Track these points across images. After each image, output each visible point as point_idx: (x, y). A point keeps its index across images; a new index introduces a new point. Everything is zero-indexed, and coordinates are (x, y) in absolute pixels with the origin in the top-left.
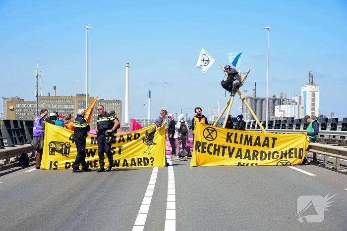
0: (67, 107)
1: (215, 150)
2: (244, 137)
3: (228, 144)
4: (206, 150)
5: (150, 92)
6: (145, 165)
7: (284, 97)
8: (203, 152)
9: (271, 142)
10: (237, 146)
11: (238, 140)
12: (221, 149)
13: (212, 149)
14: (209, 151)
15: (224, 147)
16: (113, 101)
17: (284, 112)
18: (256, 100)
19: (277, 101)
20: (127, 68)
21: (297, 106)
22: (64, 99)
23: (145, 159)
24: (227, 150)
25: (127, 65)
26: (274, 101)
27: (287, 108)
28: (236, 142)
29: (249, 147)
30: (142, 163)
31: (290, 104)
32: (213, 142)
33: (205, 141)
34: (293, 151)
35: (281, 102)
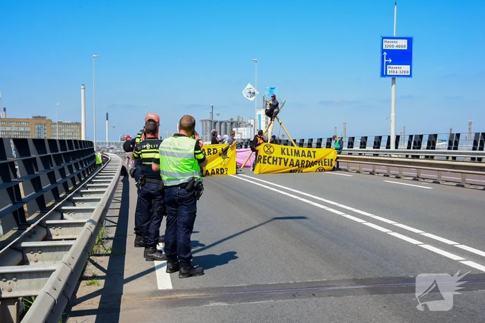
0: (22, 129)
1: (274, 160)
2: (293, 151)
3: (283, 156)
4: (266, 161)
5: (107, 114)
6: (222, 173)
7: (240, 120)
8: (264, 163)
9: (312, 154)
10: (290, 157)
11: (290, 153)
12: (278, 160)
13: (271, 160)
14: (268, 162)
15: (281, 159)
16: (72, 124)
17: (241, 134)
18: (215, 123)
19: (234, 124)
20: (82, 90)
21: (253, 128)
22: (18, 121)
23: (221, 169)
24: (283, 160)
25: (82, 87)
26: (232, 123)
27: (244, 131)
28: (288, 154)
29: (298, 158)
30: (220, 172)
31: (246, 127)
32: (272, 155)
33: (265, 154)
34: (327, 161)
35: (238, 125)
